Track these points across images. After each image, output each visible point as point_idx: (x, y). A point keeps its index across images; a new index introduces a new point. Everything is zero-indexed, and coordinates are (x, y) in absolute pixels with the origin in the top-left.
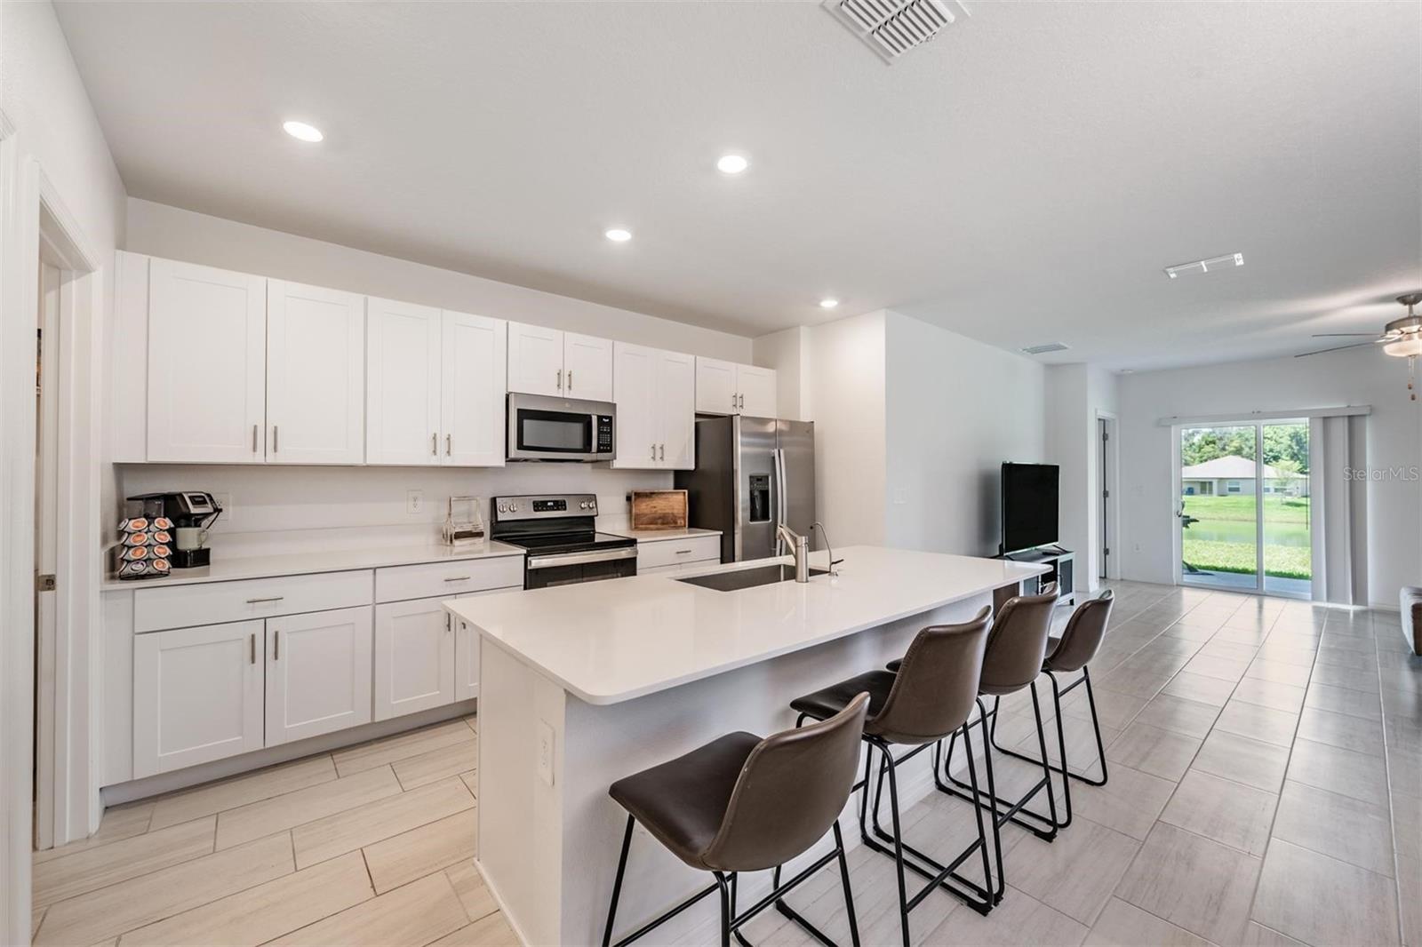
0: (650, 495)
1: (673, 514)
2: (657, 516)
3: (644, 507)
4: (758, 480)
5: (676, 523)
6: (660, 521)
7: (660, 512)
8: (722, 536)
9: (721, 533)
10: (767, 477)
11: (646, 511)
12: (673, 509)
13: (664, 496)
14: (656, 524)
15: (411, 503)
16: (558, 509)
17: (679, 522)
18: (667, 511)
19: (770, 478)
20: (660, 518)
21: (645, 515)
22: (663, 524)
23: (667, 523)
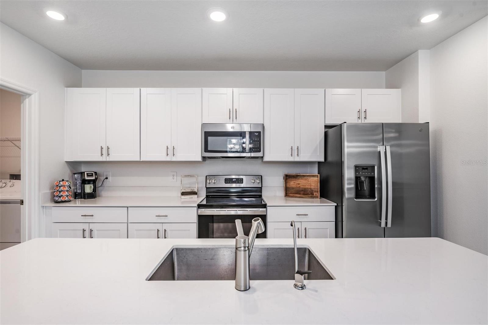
0: (296, 177)
1: (311, 189)
2: (301, 189)
3: (293, 184)
4: (363, 169)
5: (313, 195)
6: (302, 192)
7: (302, 187)
8: (336, 206)
9: (336, 204)
10: (374, 167)
11: (294, 186)
12: (311, 185)
13: (305, 178)
14: (300, 194)
15: (172, 177)
16: (238, 183)
17: (315, 194)
18: (307, 187)
19: (376, 167)
20: (302, 191)
21: (293, 188)
22: (304, 194)
23: (307, 194)
